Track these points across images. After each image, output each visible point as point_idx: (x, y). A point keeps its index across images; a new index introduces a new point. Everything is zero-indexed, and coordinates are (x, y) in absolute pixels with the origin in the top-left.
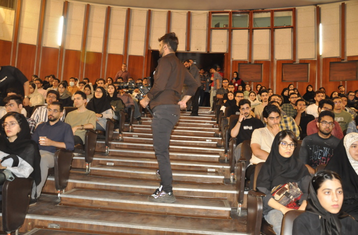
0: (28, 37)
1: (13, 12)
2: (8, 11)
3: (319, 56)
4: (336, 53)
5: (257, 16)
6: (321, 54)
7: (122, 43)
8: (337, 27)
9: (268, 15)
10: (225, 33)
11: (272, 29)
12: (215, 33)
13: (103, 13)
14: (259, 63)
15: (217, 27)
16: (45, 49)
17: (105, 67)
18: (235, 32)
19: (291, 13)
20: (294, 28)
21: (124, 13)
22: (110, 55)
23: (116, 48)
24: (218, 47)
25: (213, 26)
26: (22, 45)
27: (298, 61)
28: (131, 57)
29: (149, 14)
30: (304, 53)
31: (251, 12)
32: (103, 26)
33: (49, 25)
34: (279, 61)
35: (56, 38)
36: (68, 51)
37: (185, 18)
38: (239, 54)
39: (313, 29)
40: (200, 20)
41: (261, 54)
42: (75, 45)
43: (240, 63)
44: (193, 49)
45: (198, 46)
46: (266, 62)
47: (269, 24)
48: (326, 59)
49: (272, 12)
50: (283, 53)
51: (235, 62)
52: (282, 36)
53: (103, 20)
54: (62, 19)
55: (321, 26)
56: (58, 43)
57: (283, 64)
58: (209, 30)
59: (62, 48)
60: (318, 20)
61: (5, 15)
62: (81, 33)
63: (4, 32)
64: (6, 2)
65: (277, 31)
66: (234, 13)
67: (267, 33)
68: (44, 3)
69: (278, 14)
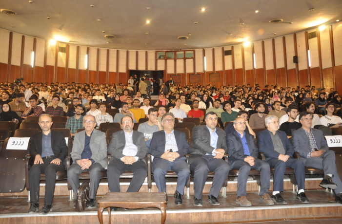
0: (72, 65)
1: (65, 54)
2: (63, 53)
3: (205, 71)
4: (211, 70)
5: (178, 53)
6: (205, 70)
7: (115, 67)
8: (211, 59)
9: (183, 52)
10: (163, 61)
11: (185, 59)
12: (159, 61)
13: (106, 52)
14: (179, 75)
15: (160, 58)
16: (80, 70)
17: (108, 78)
18: (168, 61)
19: (193, 52)
20: (194, 59)
21: (116, 52)
22: (110, 73)
23: (113, 69)
24: (161, 67)
25: (158, 58)
26: (70, 69)
27: (196, 74)
28: (120, 73)
29: (128, 52)
30: (199, 70)
31: (175, 52)
32: (106, 59)
33: (81, 59)
34: (188, 74)
35: (84, 66)
36: (90, 71)
37: (144, 54)
38: (170, 71)
39: (202, 59)
40: (152, 55)
41: (180, 70)
42: (93, 68)
43: (171, 75)
44: (149, 69)
45: (151, 67)
46: (183, 74)
47: (183, 57)
48: (207, 72)
49: (185, 51)
50: (190, 70)
51: (169, 74)
52: (189, 62)
53: (106, 56)
54: (87, 56)
55: (205, 58)
56: (85, 67)
57: (190, 75)
58: (156, 60)
59: (87, 69)
60: (204, 55)
61: (62, 55)
62: (96, 62)
63: (62, 63)
64: (62, 50)
65: (187, 60)
66: (167, 51)
67: (182, 61)
68: (78, 48)
69: (187, 52)
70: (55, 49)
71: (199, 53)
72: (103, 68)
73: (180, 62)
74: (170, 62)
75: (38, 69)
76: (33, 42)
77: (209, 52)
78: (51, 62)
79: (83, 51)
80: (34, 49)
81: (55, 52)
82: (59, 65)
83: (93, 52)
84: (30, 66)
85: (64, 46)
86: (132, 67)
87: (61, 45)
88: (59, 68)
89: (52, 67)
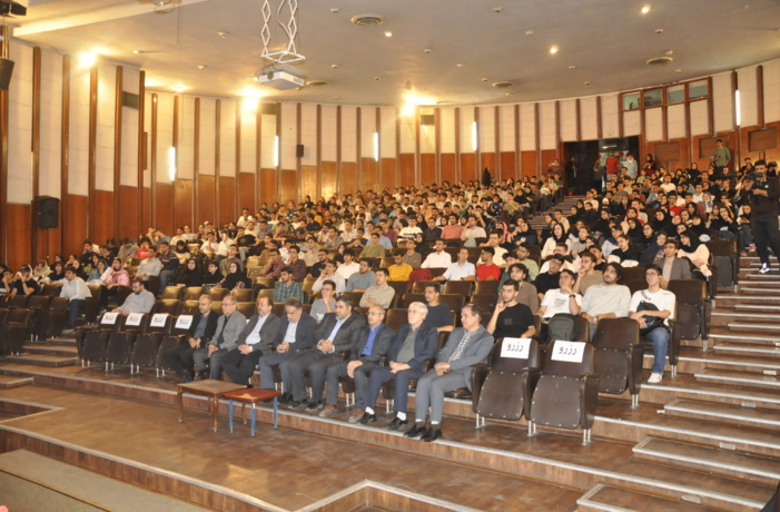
0: (448, 147)
1: (434, 127)
2: (430, 127)
3: (736, 127)
4: (754, 122)
5: (671, 90)
6: (738, 123)
7: (533, 139)
8: (755, 93)
9: (683, 87)
10: (637, 114)
11: (687, 103)
12: (628, 115)
13: (512, 112)
14: (674, 142)
15: (630, 109)
16: (464, 155)
17: (519, 164)
18: (648, 112)
19: (706, 82)
20: (710, 99)
21: (532, 109)
22: (523, 153)
23: (528, 145)
24: (632, 129)
25: (627, 107)
26: (443, 155)
27: (715, 135)
28: (543, 151)
29: (558, 105)
30: (722, 125)
31: (665, 88)
32: (513, 125)
33: (464, 133)
34: (696, 137)
35: (470, 145)
36: (484, 155)
37: (594, 104)
38: (654, 134)
39: (729, 98)
40: (611, 103)
41: (676, 131)
42: (489, 148)
43: (656, 144)
44: (606, 136)
45: (611, 131)
46: (682, 139)
47: (683, 99)
48: (744, 129)
49: (686, 84)
50: (700, 128)
51: (650, 143)
52: (699, 109)
53: (513, 119)
54: (474, 124)
55: (737, 93)
56: (473, 148)
57: (700, 139)
58: (621, 112)
59: (477, 151)
60: (735, 86)
61: (428, 131)
62: (493, 135)
63: (428, 147)
64: (428, 120)
65: (692, 104)
66: (645, 91)
67: (681, 108)
68: (457, 112)
69: (693, 85)
70: (414, 122)
71: (722, 84)
72: (508, 146)
73: (676, 112)
74: (654, 115)
75: (386, 162)
76: (374, 116)
77: (748, 79)
78: (408, 147)
79: (467, 116)
80: (378, 129)
81: (414, 127)
82: (424, 150)
83: (488, 116)
84: (372, 160)
85: (431, 112)
86: (569, 136)
87: (424, 112)
88: (424, 155)
89: (411, 156)
